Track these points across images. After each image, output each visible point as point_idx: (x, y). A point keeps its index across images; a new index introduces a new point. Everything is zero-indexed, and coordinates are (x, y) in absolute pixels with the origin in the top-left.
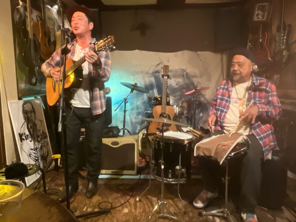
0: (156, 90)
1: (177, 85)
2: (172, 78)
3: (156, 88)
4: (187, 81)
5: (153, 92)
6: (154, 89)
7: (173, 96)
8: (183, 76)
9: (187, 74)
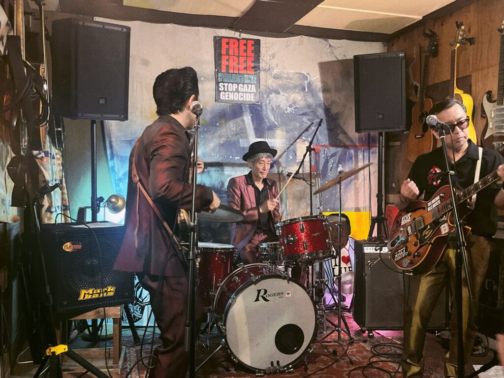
0: (249, 117)
1: (290, 106)
2: (281, 93)
3: (248, 112)
4: (310, 100)
5: (243, 121)
6: (244, 114)
7: (283, 131)
8: (304, 89)
9: (309, 84)
